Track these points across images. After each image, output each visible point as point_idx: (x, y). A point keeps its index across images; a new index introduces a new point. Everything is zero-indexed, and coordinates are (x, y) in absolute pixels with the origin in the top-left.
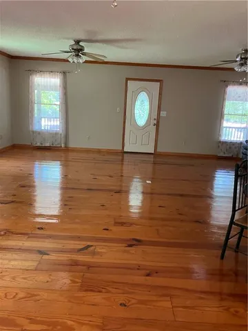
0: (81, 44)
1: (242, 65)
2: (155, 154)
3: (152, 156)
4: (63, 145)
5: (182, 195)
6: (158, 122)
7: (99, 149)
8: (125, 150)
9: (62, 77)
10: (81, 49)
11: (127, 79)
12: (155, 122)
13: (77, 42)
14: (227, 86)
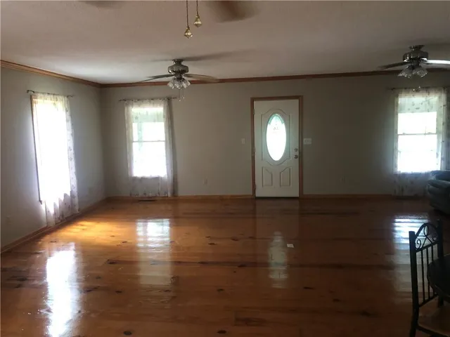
0: (183, 63)
1: (413, 68)
2: (301, 199)
3: (297, 202)
4: (169, 195)
5: (340, 266)
6: (301, 153)
7: (220, 196)
8: (258, 194)
9: (167, 104)
10: (185, 70)
11: (253, 100)
12: (297, 153)
13: (178, 62)
14: (397, 96)
